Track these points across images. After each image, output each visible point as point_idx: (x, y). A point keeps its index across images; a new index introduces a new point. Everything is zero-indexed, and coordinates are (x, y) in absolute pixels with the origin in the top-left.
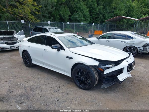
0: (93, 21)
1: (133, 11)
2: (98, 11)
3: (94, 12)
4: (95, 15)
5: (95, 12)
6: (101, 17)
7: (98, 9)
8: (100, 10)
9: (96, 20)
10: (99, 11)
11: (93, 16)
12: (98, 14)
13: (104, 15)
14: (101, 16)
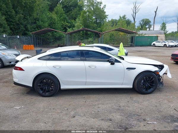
0: (13, 33)
1: (55, 24)
2: (17, 20)
3: (12, 22)
4: (14, 25)
5: (14, 21)
6: (23, 29)
7: (17, 18)
8: (20, 19)
9: (17, 31)
10: (19, 21)
11: (11, 26)
12: (18, 24)
13: (26, 26)
14: (22, 27)
